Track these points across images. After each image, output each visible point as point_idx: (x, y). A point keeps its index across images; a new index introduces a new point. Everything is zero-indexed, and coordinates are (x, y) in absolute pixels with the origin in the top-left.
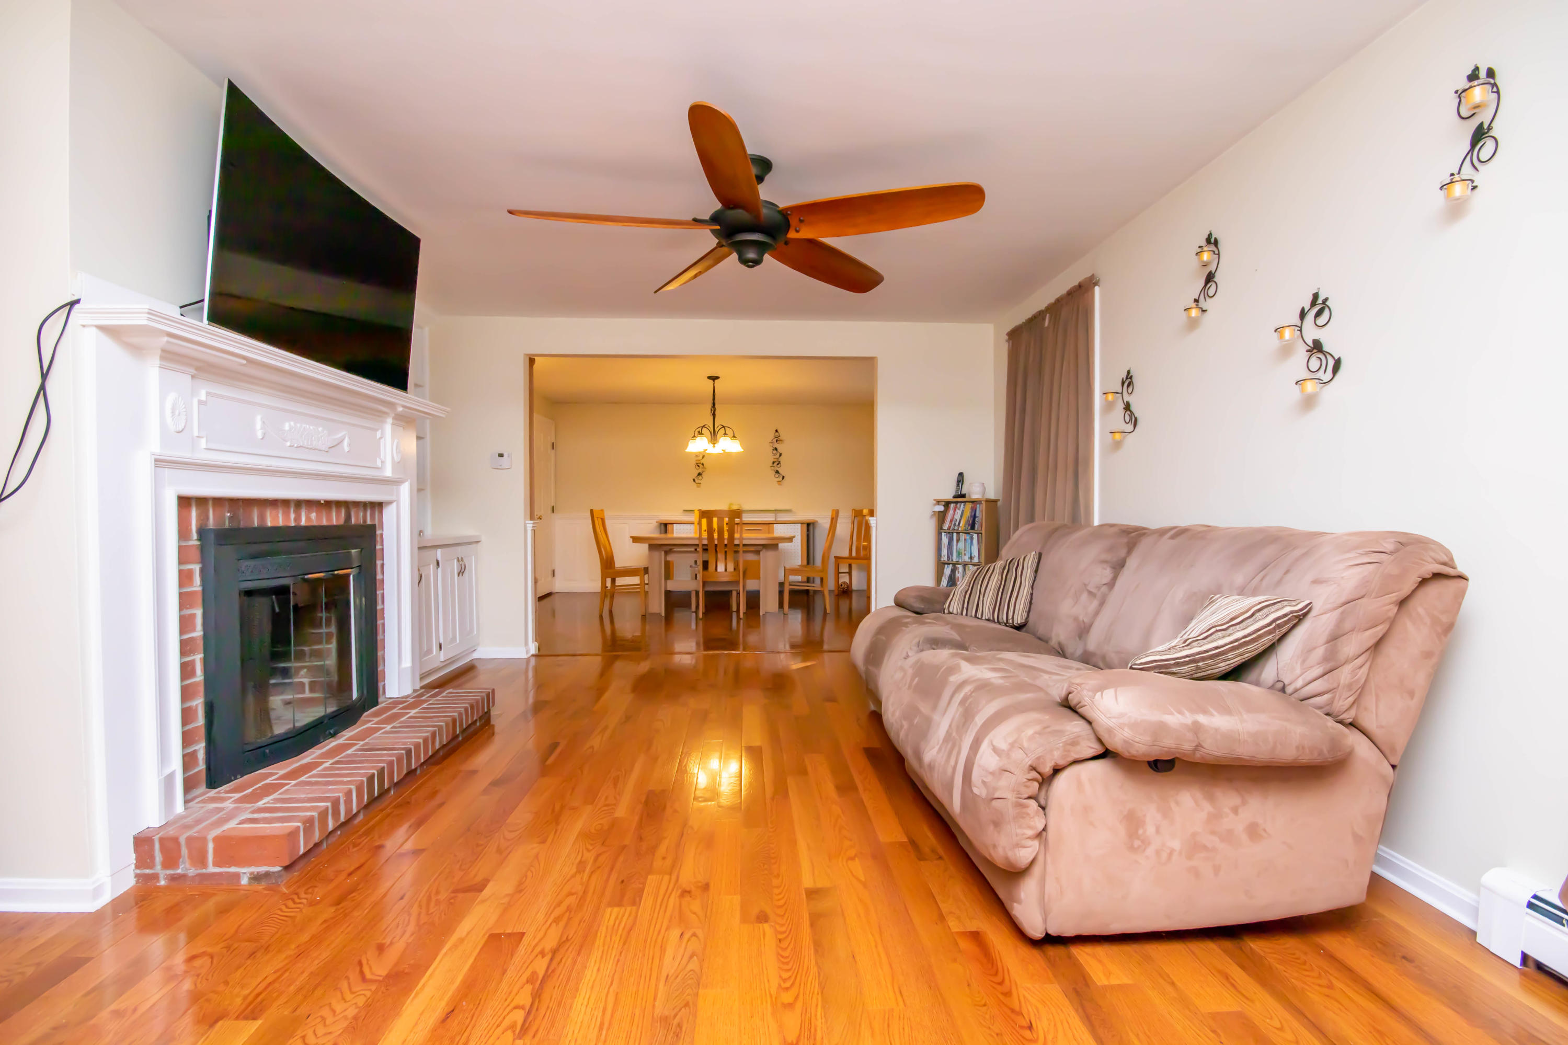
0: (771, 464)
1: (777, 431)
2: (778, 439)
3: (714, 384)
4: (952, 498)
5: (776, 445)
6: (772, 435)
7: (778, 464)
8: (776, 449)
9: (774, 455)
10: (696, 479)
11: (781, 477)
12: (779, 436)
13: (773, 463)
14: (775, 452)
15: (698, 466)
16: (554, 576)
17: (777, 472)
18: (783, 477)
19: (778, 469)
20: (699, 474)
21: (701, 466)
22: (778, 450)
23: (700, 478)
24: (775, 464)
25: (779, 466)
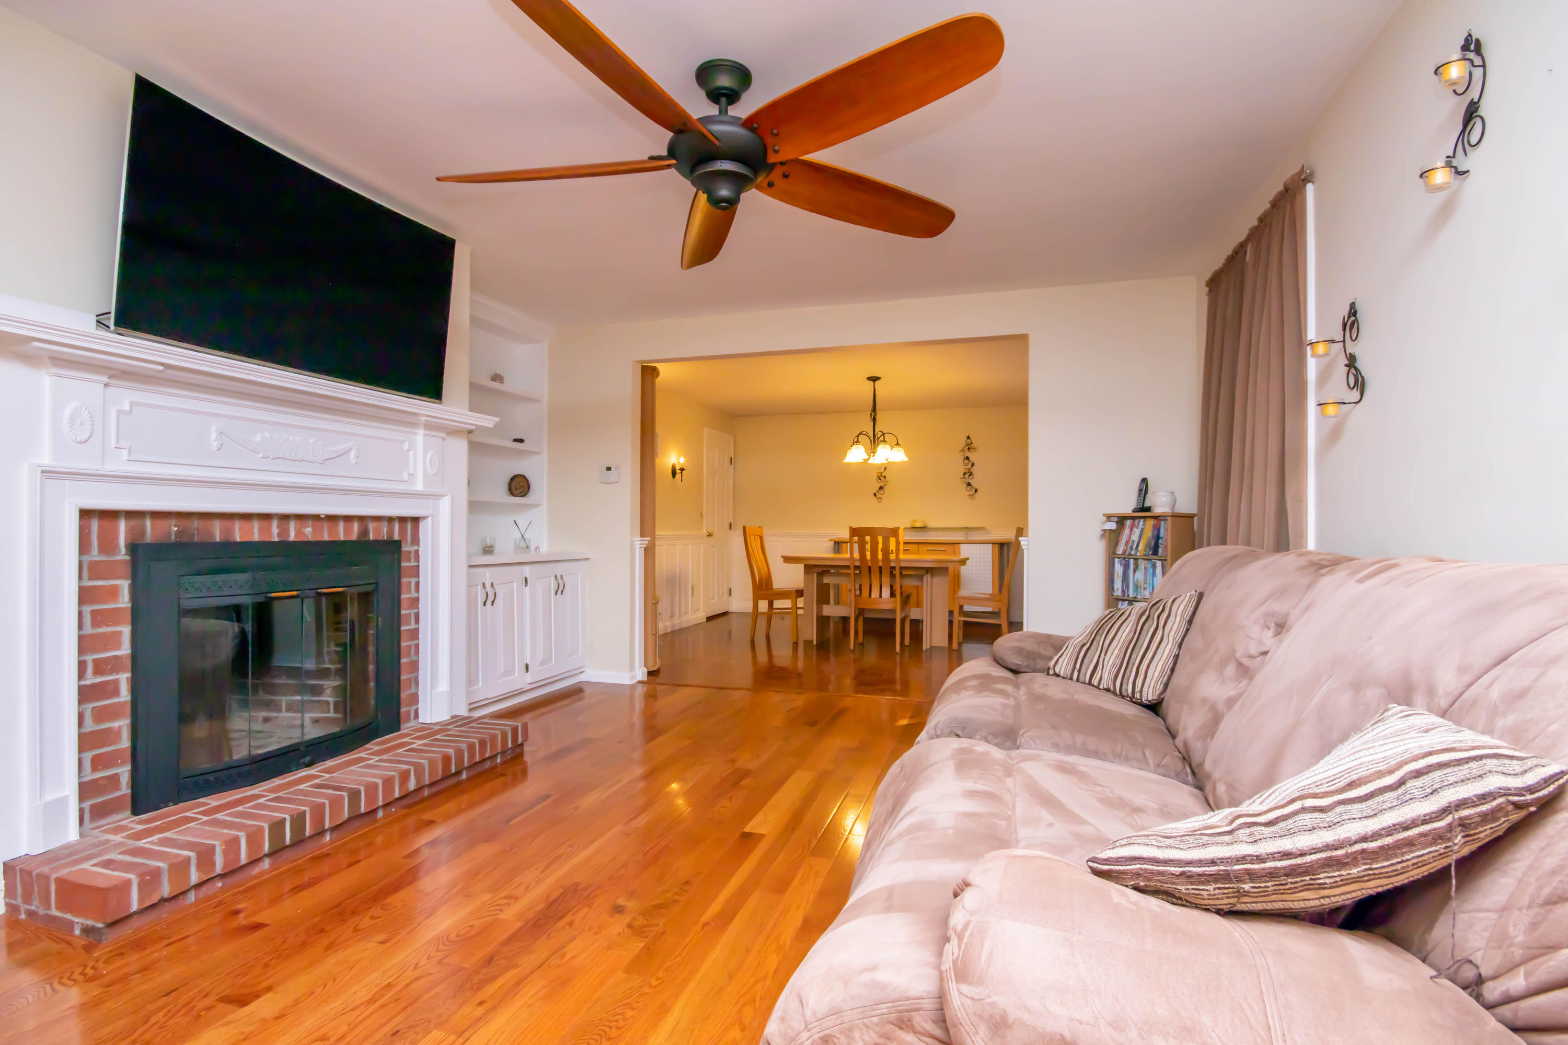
0: (962, 476)
1: (968, 438)
2: (969, 447)
3: (874, 386)
4: (1131, 512)
5: (968, 454)
6: (962, 443)
7: (970, 475)
8: (967, 458)
9: (966, 465)
10: (877, 494)
11: (974, 490)
12: (972, 443)
13: (965, 474)
14: (966, 461)
15: (880, 479)
16: (730, 595)
17: (969, 484)
18: (976, 491)
19: (970, 481)
20: (881, 488)
21: (882, 478)
22: (970, 459)
23: (882, 492)
24: (967, 475)
25: (971, 477)
